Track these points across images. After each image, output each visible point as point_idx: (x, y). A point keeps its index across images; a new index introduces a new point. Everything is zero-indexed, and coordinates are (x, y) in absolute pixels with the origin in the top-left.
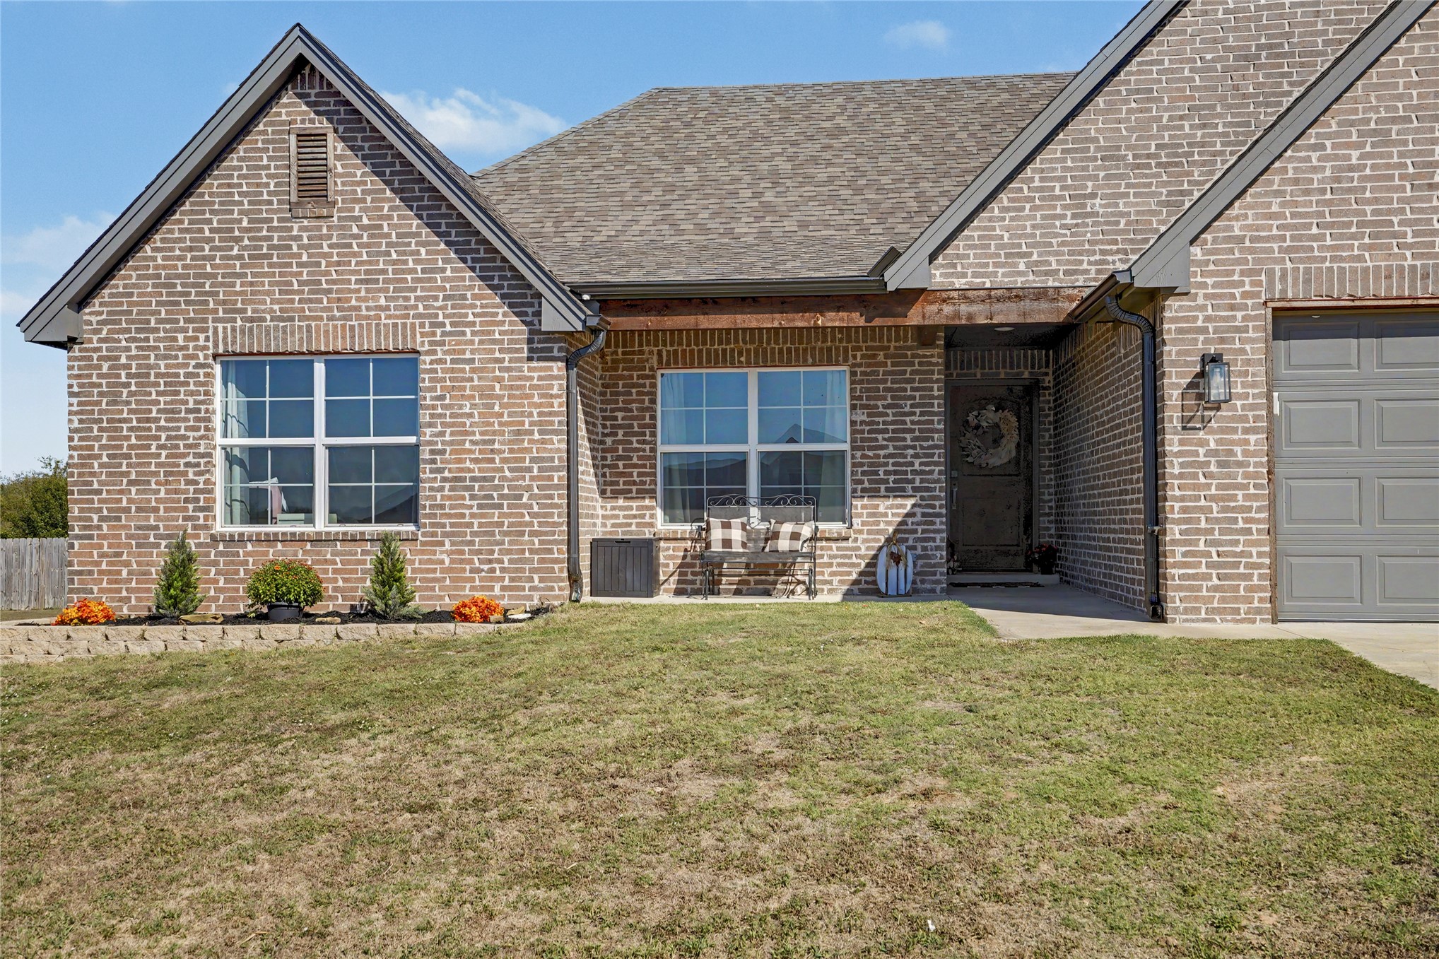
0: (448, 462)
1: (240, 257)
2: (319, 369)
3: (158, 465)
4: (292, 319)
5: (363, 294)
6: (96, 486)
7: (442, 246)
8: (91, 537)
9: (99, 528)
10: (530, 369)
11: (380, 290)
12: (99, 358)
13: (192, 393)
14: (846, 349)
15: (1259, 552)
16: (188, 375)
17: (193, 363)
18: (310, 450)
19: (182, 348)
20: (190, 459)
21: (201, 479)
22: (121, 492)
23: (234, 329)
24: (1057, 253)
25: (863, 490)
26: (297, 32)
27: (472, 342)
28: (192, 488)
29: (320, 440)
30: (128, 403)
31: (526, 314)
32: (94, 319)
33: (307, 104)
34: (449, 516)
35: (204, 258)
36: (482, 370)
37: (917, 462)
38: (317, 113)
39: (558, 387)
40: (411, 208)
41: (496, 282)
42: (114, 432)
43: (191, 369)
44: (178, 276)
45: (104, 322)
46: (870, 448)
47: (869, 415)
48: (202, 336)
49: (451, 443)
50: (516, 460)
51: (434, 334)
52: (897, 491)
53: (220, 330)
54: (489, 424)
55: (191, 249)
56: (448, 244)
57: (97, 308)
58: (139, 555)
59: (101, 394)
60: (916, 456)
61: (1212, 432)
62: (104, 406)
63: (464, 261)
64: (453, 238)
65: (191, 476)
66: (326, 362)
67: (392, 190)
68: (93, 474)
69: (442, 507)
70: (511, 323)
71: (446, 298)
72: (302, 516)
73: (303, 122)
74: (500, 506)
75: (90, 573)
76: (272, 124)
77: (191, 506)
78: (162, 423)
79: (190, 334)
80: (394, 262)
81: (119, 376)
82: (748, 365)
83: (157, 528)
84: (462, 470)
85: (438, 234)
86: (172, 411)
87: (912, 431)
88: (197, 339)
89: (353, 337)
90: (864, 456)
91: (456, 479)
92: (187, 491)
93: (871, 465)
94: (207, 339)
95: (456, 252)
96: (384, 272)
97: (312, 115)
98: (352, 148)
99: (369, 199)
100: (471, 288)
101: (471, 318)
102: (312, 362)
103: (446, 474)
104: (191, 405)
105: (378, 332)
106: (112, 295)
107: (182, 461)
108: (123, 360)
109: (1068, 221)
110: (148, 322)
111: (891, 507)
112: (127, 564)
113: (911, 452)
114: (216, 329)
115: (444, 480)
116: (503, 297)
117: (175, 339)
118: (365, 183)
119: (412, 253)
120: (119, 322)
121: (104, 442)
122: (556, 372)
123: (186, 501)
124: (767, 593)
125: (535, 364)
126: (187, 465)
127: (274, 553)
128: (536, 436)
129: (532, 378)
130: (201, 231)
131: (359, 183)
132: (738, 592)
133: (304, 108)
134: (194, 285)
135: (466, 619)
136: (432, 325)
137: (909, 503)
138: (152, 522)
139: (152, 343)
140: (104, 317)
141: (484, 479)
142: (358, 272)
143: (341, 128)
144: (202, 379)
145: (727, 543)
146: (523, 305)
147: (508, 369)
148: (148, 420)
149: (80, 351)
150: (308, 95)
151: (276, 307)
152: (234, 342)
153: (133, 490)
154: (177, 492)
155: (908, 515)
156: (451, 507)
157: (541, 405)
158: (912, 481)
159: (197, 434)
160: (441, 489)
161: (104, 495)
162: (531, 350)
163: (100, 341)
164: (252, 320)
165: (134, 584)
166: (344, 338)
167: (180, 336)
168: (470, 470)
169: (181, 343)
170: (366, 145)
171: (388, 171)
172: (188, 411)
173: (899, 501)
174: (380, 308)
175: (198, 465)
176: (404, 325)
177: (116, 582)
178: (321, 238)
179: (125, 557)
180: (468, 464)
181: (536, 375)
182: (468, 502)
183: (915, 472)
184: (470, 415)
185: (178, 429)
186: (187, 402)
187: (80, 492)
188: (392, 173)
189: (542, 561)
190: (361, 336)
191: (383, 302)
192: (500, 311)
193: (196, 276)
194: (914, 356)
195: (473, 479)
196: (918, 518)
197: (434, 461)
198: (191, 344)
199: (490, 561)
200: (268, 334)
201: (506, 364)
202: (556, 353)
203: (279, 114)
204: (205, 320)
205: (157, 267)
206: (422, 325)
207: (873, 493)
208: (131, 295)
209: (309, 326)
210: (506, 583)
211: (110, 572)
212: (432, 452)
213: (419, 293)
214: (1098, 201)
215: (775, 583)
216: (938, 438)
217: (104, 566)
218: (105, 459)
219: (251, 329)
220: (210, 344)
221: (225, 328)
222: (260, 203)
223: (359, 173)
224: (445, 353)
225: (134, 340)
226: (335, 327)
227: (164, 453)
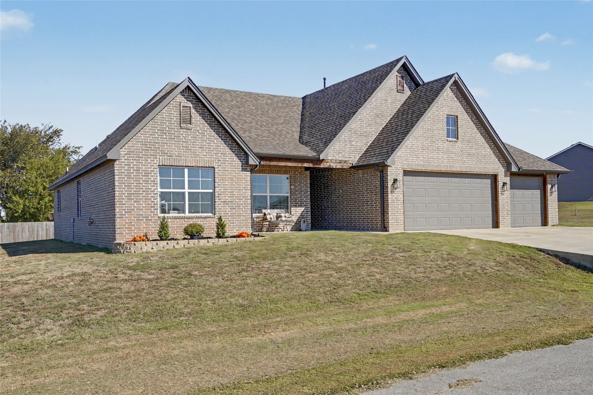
0: (222, 197)
1: (166, 138)
2: (186, 171)
3: (143, 197)
4: (181, 157)
5: (200, 151)
6: (124, 202)
7: (220, 140)
8: (122, 218)
9: (125, 215)
10: (242, 173)
11: (204, 150)
12: (125, 165)
13: (153, 176)
14: (290, 170)
16: (151, 171)
17: (153, 167)
18: (184, 193)
19: (149, 163)
20: (152, 195)
21: (155, 201)
22: (131, 204)
23: (165, 158)
24: (347, 153)
26: (188, 79)
27: (228, 166)
28: (153, 203)
29: (187, 190)
30: (133, 178)
31: (241, 159)
32: (123, 153)
33: (184, 98)
34: (223, 211)
35: (156, 138)
36: (231, 173)
37: (305, 199)
38: (187, 100)
39: (249, 179)
40: (212, 129)
41: (234, 150)
42: (129, 186)
43: (152, 169)
44: (148, 142)
45: (126, 154)
46: (295, 195)
47: (295, 187)
48: (155, 160)
49: (223, 192)
50: (239, 197)
51: (218, 163)
52: (300, 206)
53: (161, 159)
54: (232, 187)
55: (152, 135)
56: (221, 139)
57: (124, 150)
58: (138, 223)
59: (125, 175)
60: (304, 197)
61: (395, 194)
62: (126, 179)
63: (226, 144)
64: (223, 138)
65: (152, 200)
66: (188, 169)
67: (207, 124)
68: (123, 199)
69: (221, 209)
70: (237, 161)
71: (221, 154)
72: (177, 212)
73: (184, 102)
74: (235, 209)
75: (123, 228)
76: (175, 102)
77: (153, 209)
78: (144, 184)
79: (152, 159)
80: (208, 143)
81: (130, 170)
82: (268, 173)
83: (142, 215)
84: (226, 199)
85: (219, 137)
86: (147, 181)
87: (303, 191)
88: (154, 161)
89: (197, 162)
90: (294, 197)
91: (224, 202)
92: (151, 204)
93: (295, 199)
94: (157, 161)
95: (224, 142)
96: (205, 145)
97: (186, 101)
98: (196, 111)
99: (201, 126)
100: (228, 151)
101: (227, 159)
102: (184, 169)
103: (222, 200)
104: (152, 180)
105: (204, 162)
106: (128, 146)
107: (150, 196)
108: (132, 166)
109: (349, 146)
110: (139, 155)
111: (299, 209)
112: (134, 225)
113: (303, 196)
114: (160, 158)
115: (222, 202)
116: (236, 154)
117: (147, 160)
118: (200, 121)
119: (213, 141)
120: (131, 154)
121: (126, 189)
122: (248, 175)
123: (151, 207)
124: (273, 231)
125: (243, 172)
126: (151, 197)
128: (244, 191)
129: (242, 176)
130: (155, 130)
131: (198, 121)
132: (266, 231)
133: (184, 99)
134: (153, 145)
136: (218, 161)
137: (303, 208)
138: (141, 213)
139: (140, 161)
140: (126, 152)
141: (231, 202)
142: (199, 145)
143: (194, 105)
144: (155, 172)
146: (240, 157)
147: (237, 173)
148: (139, 183)
149: (119, 162)
150: (185, 95)
151: (176, 153)
152: (165, 162)
153: (135, 204)
154: (148, 204)
155: (303, 211)
156: (224, 209)
157: (245, 183)
158: (304, 203)
159: (154, 188)
160: (221, 204)
161: (126, 205)
162: (242, 169)
163: (125, 159)
164: (170, 156)
165: (136, 231)
166: (195, 163)
167: (149, 160)
168: (228, 199)
169: (149, 161)
170: (200, 111)
171: (206, 118)
172: (151, 181)
173: (301, 208)
174: (204, 155)
175: (155, 197)
176: (211, 160)
177: (131, 231)
178: (188, 135)
179: (133, 223)
180: (227, 198)
181: (243, 175)
182: (227, 208)
183: (304, 201)
184: (228, 185)
185: (149, 186)
186: (151, 179)
187: (119, 204)
188: (207, 119)
189: (245, 223)
190: (199, 162)
191: (205, 154)
192: (235, 158)
193: (154, 143)
194: (304, 173)
195: (229, 202)
196: (305, 212)
197: (219, 197)
198: (152, 162)
199: (233, 223)
200: (174, 160)
201: (236, 172)
202: (248, 170)
203: (177, 100)
204: (156, 155)
205: (142, 139)
206: (215, 160)
207: (296, 206)
208: (134, 147)
209: (186, 159)
210: (237, 229)
211: (128, 228)
212: (218, 194)
213: (214, 152)
214: (354, 142)
215: (275, 229)
216: (309, 193)
217: (127, 226)
218: (126, 195)
219: (169, 159)
220: (158, 162)
221: (162, 158)
222: (172, 123)
223: (198, 118)
224: (221, 168)
225: (135, 160)
226: (193, 160)
227: (144, 193)
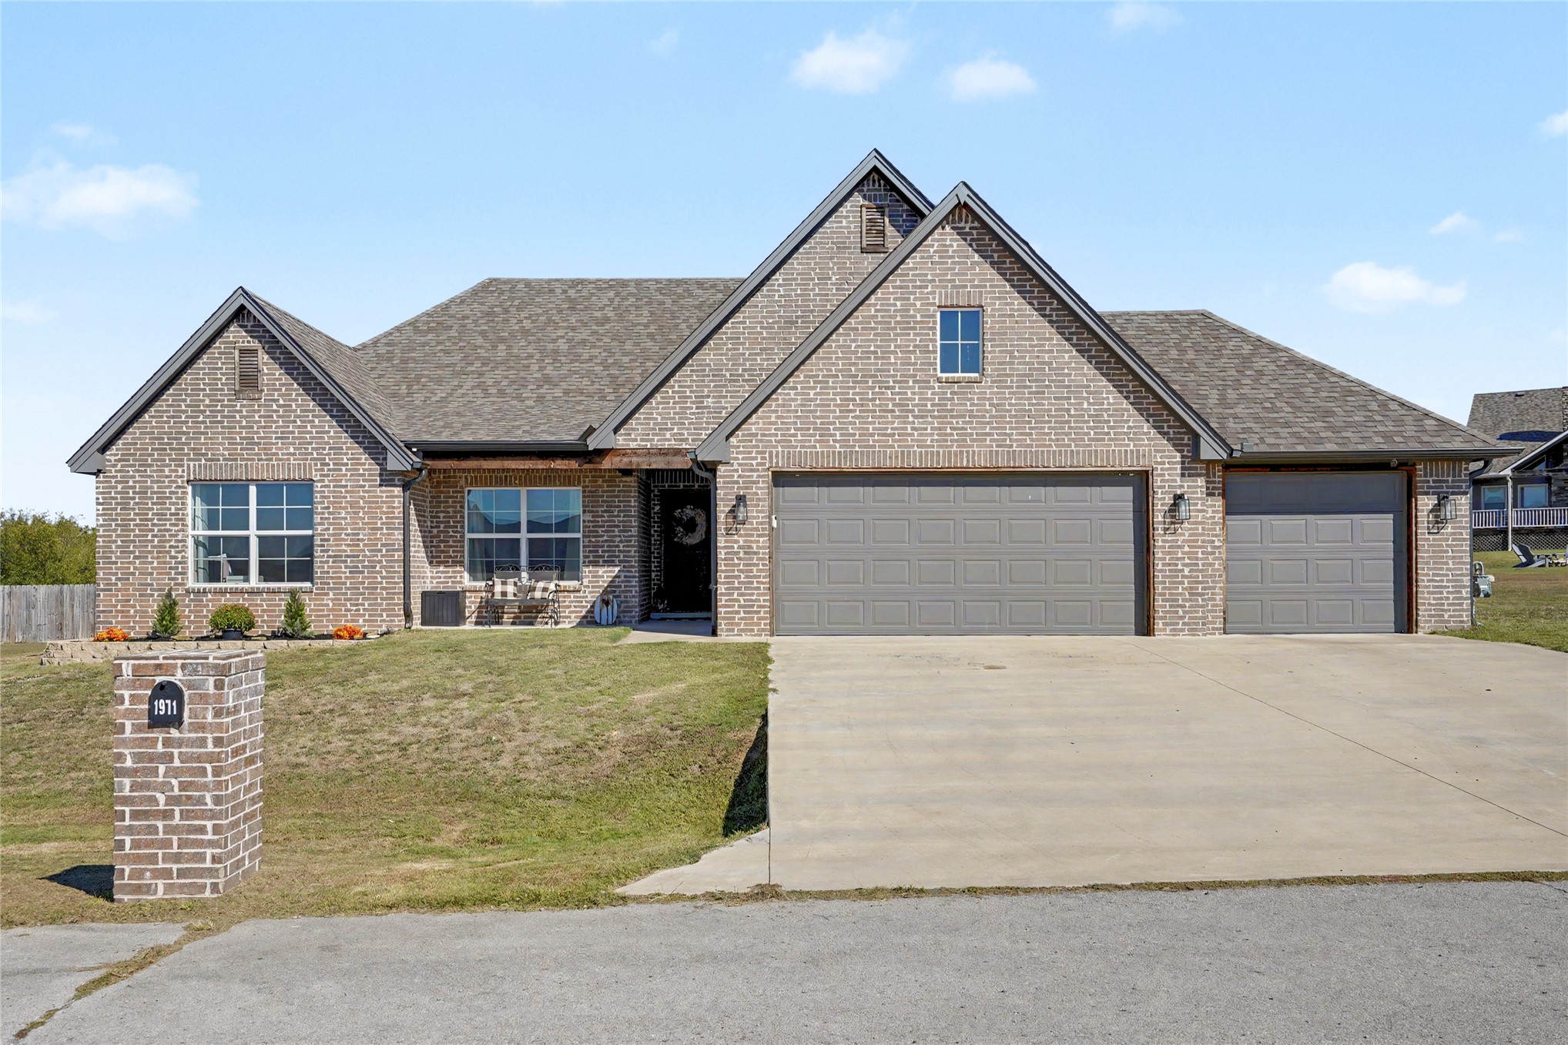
0: (332, 546)
1: (204, 422)
2: (253, 490)
3: (153, 547)
4: (236, 460)
5: (280, 445)
6: (114, 559)
7: (328, 418)
8: (111, 590)
9: (116, 584)
10: (381, 492)
11: (290, 444)
12: (116, 482)
13: (174, 504)
14: (579, 477)
15: (764, 599)
16: (170, 493)
17: (174, 485)
18: (247, 539)
19: (167, 477)
20: (172, 543)
21: (180, 555)
22: (129, 563)
23: (200, 466)
24: (687, 429)
25: (590, 562)
26: (240, 291)
27: (346, 475)
28: (173, 561)
29: (253, 533)
30: (134, 509)
31: (378, 459)
32: (113, 458)
33: (246, 331)
34: (332, 578)
35: (182, 422)
36: (352, 492)
37: (621, 545)
38: (251, 337)
39: (398, 503)
40: (309, 395)
41: (360, 439)
42: (125, 527)
43: (173, 489)
44: (165, 433)
45: (119, 460)
46: (594, 537)
47: (593, 517)
48: (180, 470)
49: (334, 535)
50: (373, 545)
51: (323, 470)
52: (610, 563)
53: (192, 466)
54: (357, 524)
55: (173, 417)
56: (331, 416)
57: (114, 452)
58: (142, 601)
59: (117, 504)
60: (621, 541)
61: (741, 536)
62: (119, 511)
63: (341, 427)
64: (335, 413)
65: (173, 554)
66: (257, 486)
67: (298, 384)
68: (112, 552)
69: (328, 572)
70: (370, 464)
71: (330, 449)
72: (242, 577)
73: (243, 342)
74: (363, 572)
75: (111, 612)
76: (224, 343)
77: (173, 572)
78: (155, 521)
79: (173, 468)
80: (299, 427)
81: (128, 493)
82: (521, 485)
83: (152, 585)
84: (340, 551)
85: (326, 411)
86: (162, 514)
87: (618, 526)
88: (177, 471)
89: (273, 471)
90: (590, 541)
91: (335, 556)
92: (170, 563)
93: (594, 546)
94: (183, 471)
95: (337, 421)
96: (293, 432)
97: (249, 339)
98: (273, 358)
99: (284, 389)
100: (345, 443)
101: (345, 461)
102: (248, 485)
103: (330, 553)
104: (173, 511)
105: (289, 469)
106: (124, 444)
107: (168, 545)
108: (131, 483)
109: (694, 410)
110: (147, 460)
111: (606, 572)
112: (134, 606)
113: (618, 539)
114: (189, 466)
115: (329, 556)
116: (365, 448)
117: (164, 471)
118: (281, 379)
119: (310, 422)
120: (128, 460)
121: (119, 532)
122: (396, 493)
123: (170, 568)
124: (531, 624)
125: (384, 488)
126: (171, 547)
127: (226, 600)
128: (385, 531)
129: (382, 497)
130: (180, 406)
131: (277, 379)
132: (513, 623)
133: (244, 334)
134: (175, 439)
135: (340, 637)
136: (322, 464)
137: (617, 569)
138: (149, 581)
139: (149, 473)
140: (119, 457)
141: (354, 556)
142: (277, 433)
143: (267, 346)
144: (180, 495)
145: (504, 594)
146: (376, 453)
147: (367, 492)
148: (147, 520)
149: (104, 477)
150: (246, 326)
151: (226, 453)
152: (200, 473)
153: (137, 561)
154: (165, 563)
155: (616, 577)
156: (334, 573)
157: (387, 513)
158: (619, 556)
159: (176, 528)
160: (328, 562)
161: (119, 565)
162: (381, 480)
163: (116, 471)
164: (211, 460)
165: (137, 619)
166: (268, 471)
167: (166, 469)
168: (345, 551)
169: (167, 473)
170: (282, 357)
171: (295, 372)
172: (171, 514)
173: (611, 569)
174: (290, 454)
175: (178, 547)
176: (305, 465)
177: (127, 617)
178: (254, 411)
179: (132, 602)
180: (344, 547)
181: (384, 495)
182: (343, 570)
183: (620, 551)
184: (345, 518)
185: (166, 525)
186: (170, 509)
187: (104, 563)
188: (298, 374)
189: (388, 604)
190: (278, 471)
191: (292, 450)
192: (363, 457)
193: (176, 433)
194: (621, 481)
195: (347, 556)
196: (622, 578)
197: (323, 546)
198: (174, 474)
199: (357, 605)
200: (221, 469)
201: (367, 488)
202: (396, 482)
203: (229, 337)
204: (182, 460)
205: (153, 427)
206: (316, 465)
207: (595, 564)
208: (136, 444)
209: (246, 465)
210: (367, 617)
211: (123, 612)
212: (322, 540)
213: (314, 446)
214: (710, 400)
215: (536, 617)
216: (634, 531)
217: (119, 608)
218: (119, 543)
219: (210, 466)
220: (185, 474)
221: (195, 465)
222: (217, 390)
223: (277, 373)
224: (330, 481)
225: (138, 471)
226: (262, 465)
227: (156, 539)
